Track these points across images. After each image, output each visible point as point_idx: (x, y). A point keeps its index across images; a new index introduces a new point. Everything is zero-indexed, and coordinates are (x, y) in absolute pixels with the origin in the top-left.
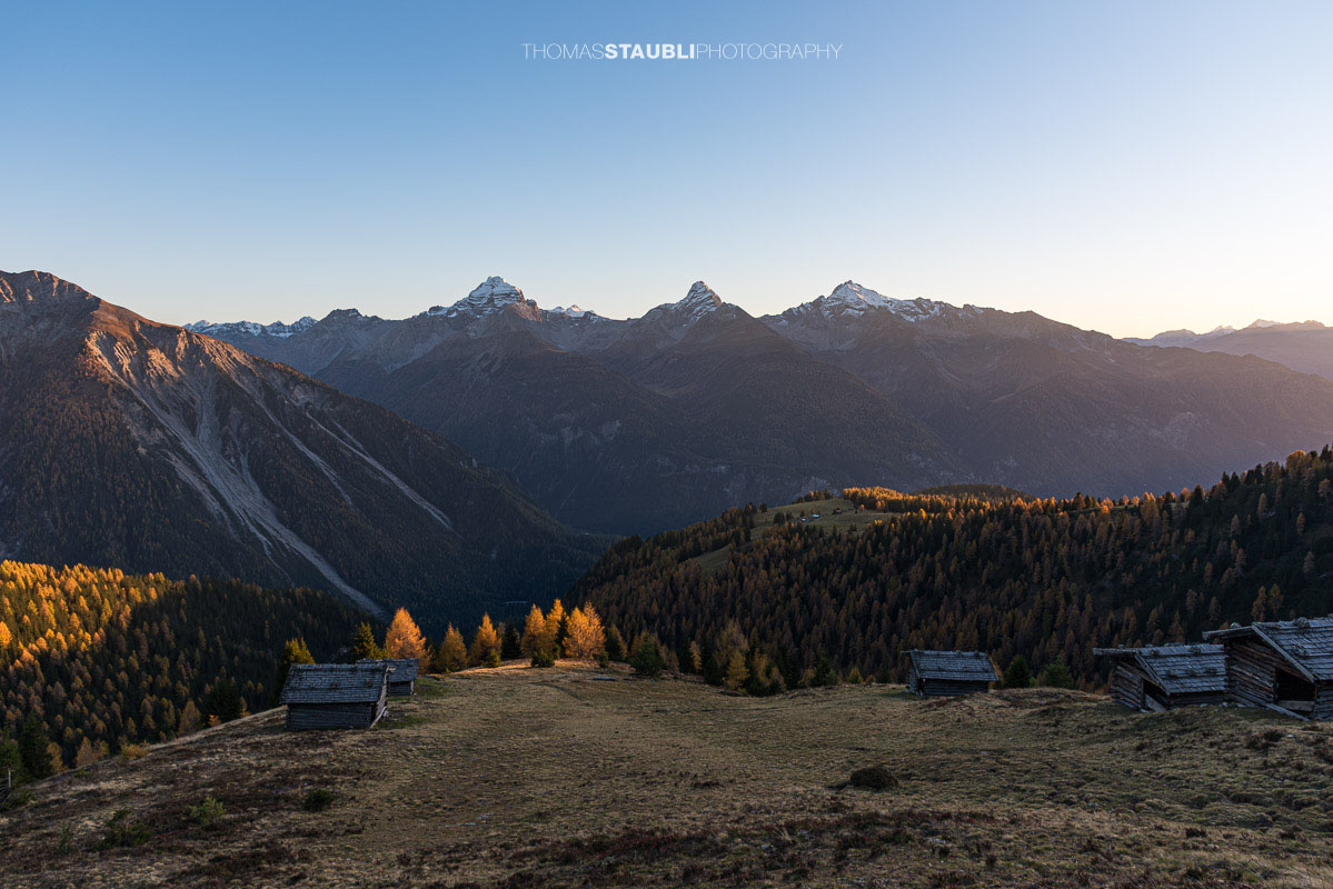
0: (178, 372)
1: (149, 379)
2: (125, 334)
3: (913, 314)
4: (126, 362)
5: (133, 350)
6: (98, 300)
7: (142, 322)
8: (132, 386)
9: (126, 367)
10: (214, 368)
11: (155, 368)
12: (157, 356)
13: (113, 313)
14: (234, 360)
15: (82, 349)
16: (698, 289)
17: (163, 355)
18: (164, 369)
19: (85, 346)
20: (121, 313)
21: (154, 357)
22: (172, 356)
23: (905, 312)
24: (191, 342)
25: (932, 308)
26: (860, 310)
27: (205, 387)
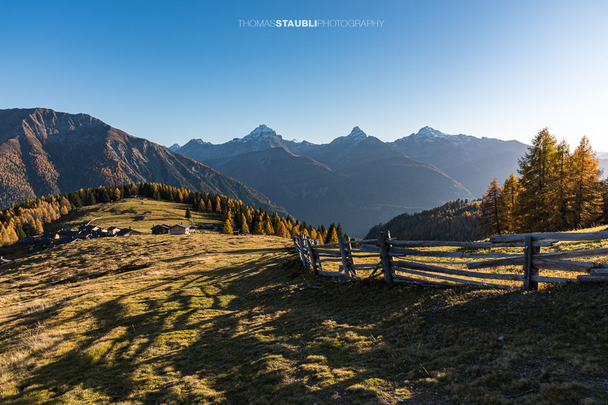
0: (144, 157)
1: (133, 160)
2: (122, 141)
3: (457, 142)
4: (123, 153)
5: (126, 148)
6: (109, 126)
7: (128, 136)
8: (126, 163)
9: (123, 155)
10: (159, 156)
11: (135, 156)
12: (135, 151)
13: (116, 132)
14: (167, 153)
15: (105, 146)
16: (356, 130)
17: (138, 150)
18: (139, 156)
19: (106, 145)
20: (119, 132)
21: (134, 151)
22: (141, 151)
23: (454, 141)
24: (149, 145)
25: (467, 139)
26: (433, 139)
27: (156, 165)
